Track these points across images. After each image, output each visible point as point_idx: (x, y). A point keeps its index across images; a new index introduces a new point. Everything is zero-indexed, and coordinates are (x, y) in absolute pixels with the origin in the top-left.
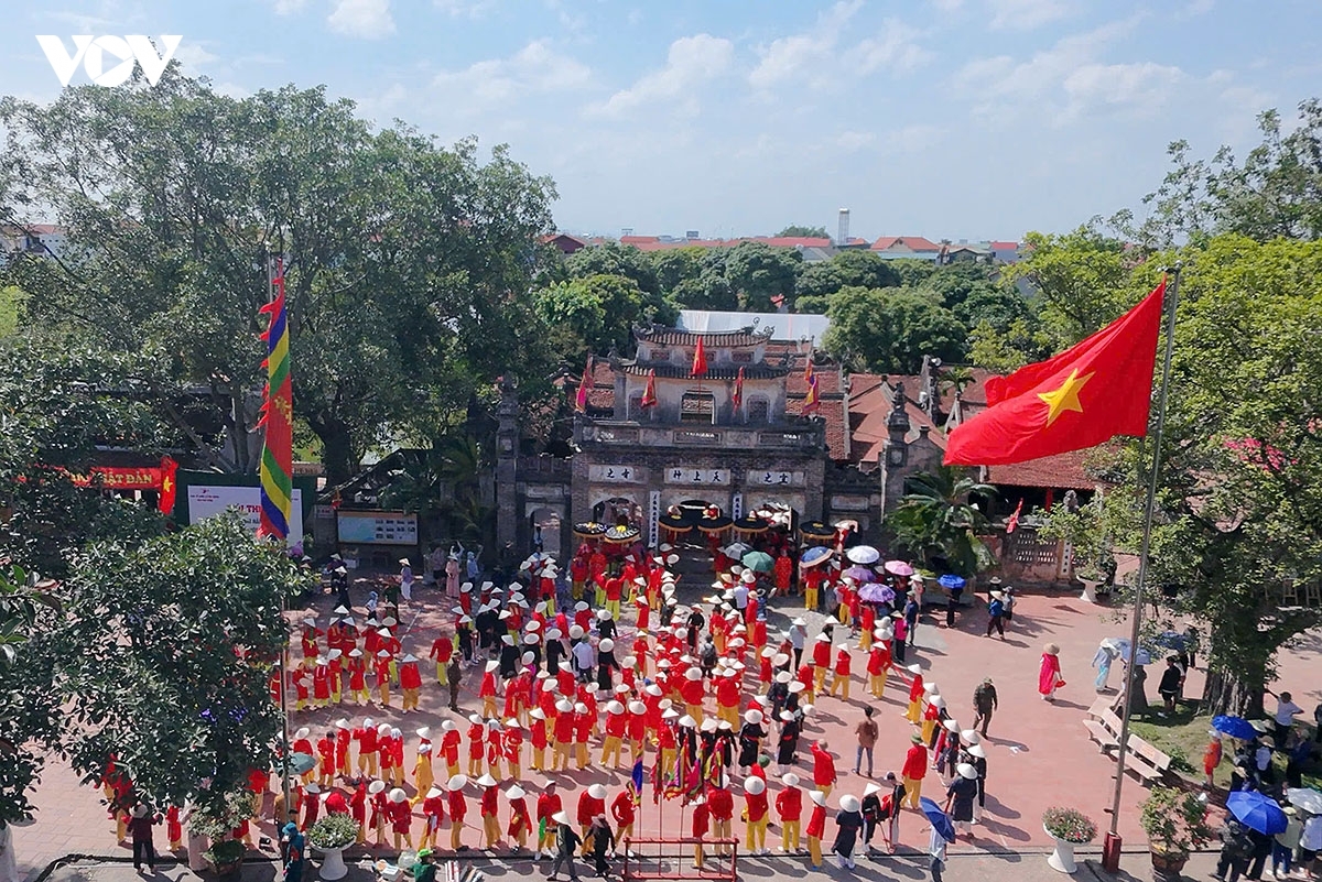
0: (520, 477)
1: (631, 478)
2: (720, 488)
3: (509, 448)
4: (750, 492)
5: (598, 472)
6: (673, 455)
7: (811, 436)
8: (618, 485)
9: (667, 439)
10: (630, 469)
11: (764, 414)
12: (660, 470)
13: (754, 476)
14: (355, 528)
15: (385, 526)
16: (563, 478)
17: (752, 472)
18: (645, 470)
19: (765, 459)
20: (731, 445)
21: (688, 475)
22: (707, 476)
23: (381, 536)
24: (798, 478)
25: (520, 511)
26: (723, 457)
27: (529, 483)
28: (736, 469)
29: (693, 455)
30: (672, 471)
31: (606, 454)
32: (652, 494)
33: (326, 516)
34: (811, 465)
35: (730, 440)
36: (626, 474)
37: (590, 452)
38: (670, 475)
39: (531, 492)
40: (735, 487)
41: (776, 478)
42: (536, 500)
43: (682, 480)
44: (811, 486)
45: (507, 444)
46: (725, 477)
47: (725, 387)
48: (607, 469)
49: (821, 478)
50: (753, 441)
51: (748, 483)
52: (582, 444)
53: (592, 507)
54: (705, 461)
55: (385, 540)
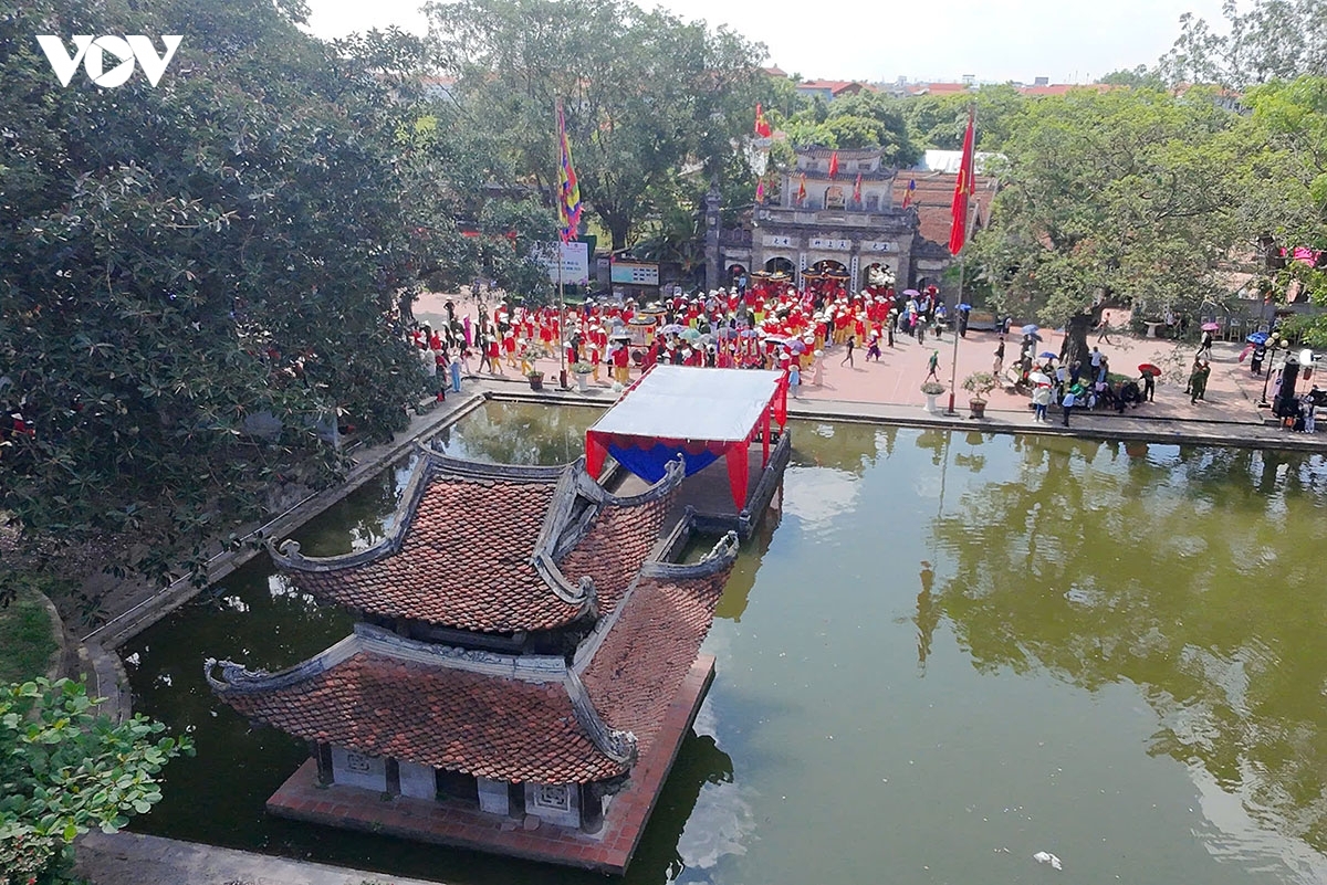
0: (721, 243)
1: (788, 245)
2: (845, 252)
3: (713, 223)
4: (862, 255)
5: (769, 240)
6: (813, 230)
7: (903, 219)
8: (780, 249)
9: (811, 219)
10: (788, 239)
11: (876, 205)
12: (807, 239)
13: (866, 245)
14: (621, 273)
15: (640, 272)
16: (748, 245)
17: (865, 242)
18: (798, 240)
19: (873, 233)
20: (852, 224)
21: (824, 243)
22: (836, 244)
23: (636, 279)
24: (893, 246)
25: (721, 265)
26: (847, 231)
27: (727, 247)
28: (855, 240)
29: (828, 230)
30: (815, 240)
31: (773, 229)
32: (801, 254)
33: (604, 266)
34: (903, 238)
35: (851, 221)
36: (785, 242)
37: (764, 227)
38: (813, 243)
39: (729, 253)
40: (853, 252)
41: (880, 247)
42: (731, 258)
43: (821, 246)
44: (902, 252)
45: (712, 221)
46: (848, 244)
47: (851, 186)
48: (774, 238)
49: (909, 247)
50: (865, 221)
51: (862, 249)
52: (759, 221)
53: (765, 262)
54: (834, 234)
55: (639, 282)
